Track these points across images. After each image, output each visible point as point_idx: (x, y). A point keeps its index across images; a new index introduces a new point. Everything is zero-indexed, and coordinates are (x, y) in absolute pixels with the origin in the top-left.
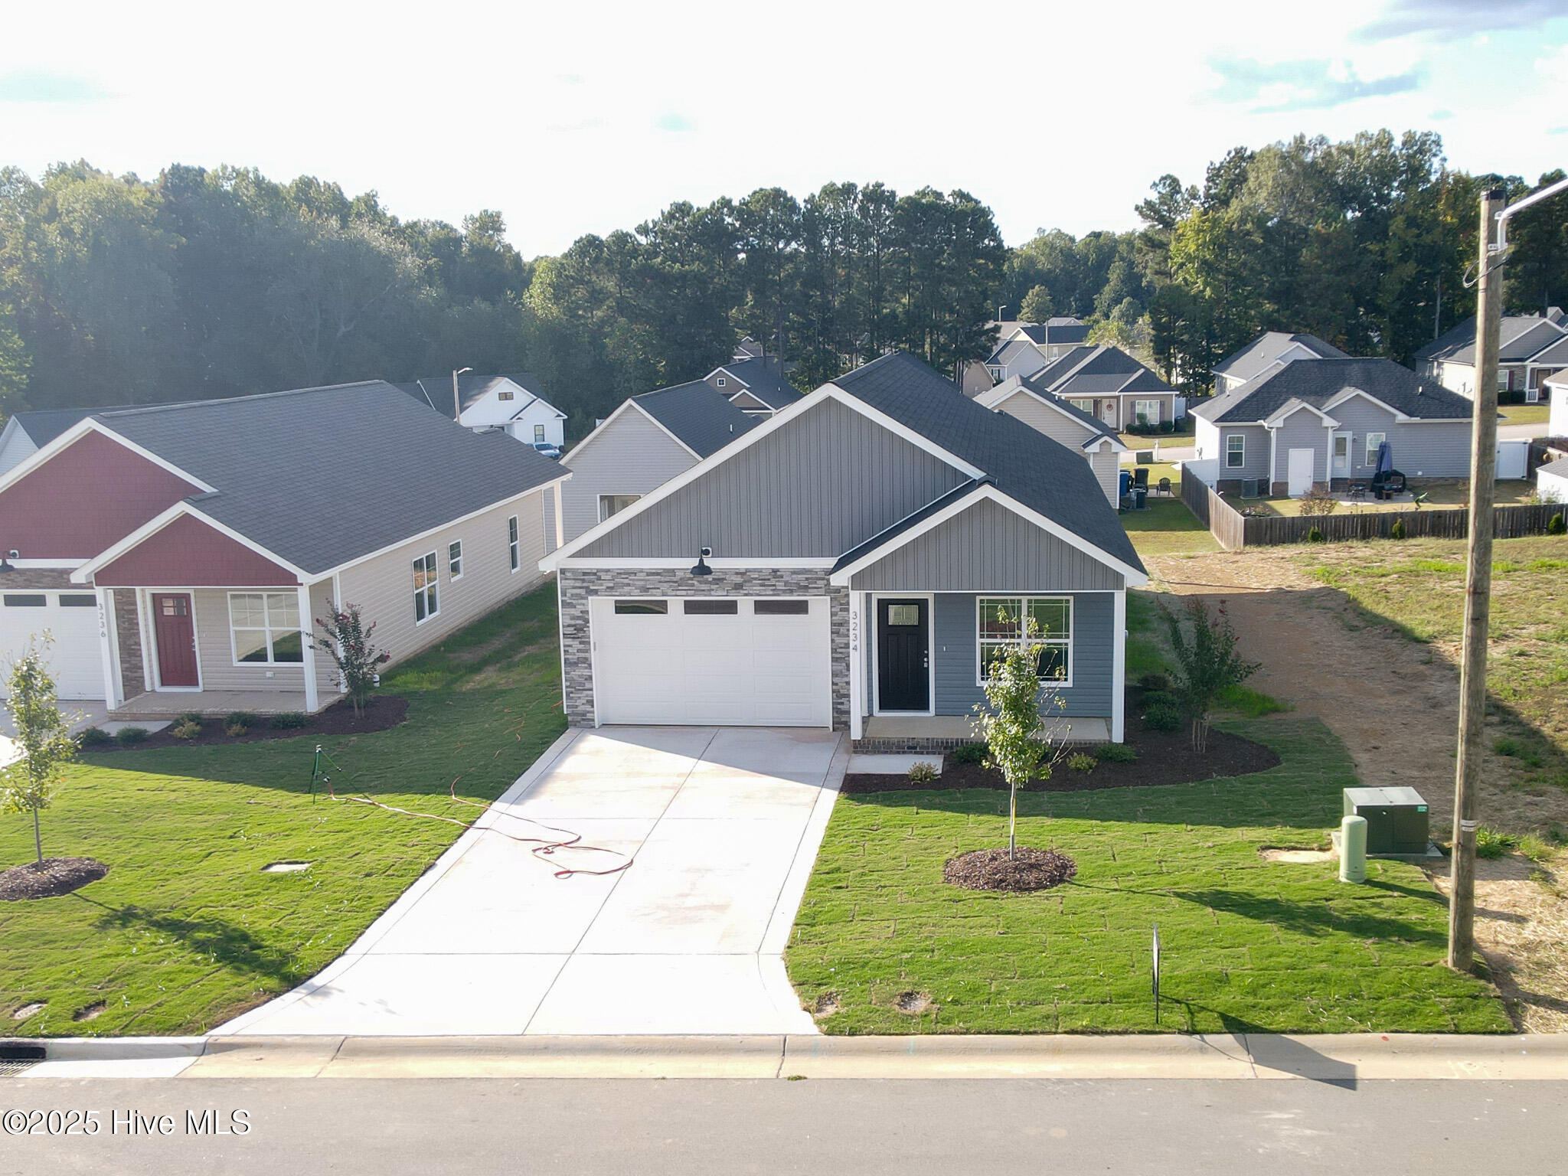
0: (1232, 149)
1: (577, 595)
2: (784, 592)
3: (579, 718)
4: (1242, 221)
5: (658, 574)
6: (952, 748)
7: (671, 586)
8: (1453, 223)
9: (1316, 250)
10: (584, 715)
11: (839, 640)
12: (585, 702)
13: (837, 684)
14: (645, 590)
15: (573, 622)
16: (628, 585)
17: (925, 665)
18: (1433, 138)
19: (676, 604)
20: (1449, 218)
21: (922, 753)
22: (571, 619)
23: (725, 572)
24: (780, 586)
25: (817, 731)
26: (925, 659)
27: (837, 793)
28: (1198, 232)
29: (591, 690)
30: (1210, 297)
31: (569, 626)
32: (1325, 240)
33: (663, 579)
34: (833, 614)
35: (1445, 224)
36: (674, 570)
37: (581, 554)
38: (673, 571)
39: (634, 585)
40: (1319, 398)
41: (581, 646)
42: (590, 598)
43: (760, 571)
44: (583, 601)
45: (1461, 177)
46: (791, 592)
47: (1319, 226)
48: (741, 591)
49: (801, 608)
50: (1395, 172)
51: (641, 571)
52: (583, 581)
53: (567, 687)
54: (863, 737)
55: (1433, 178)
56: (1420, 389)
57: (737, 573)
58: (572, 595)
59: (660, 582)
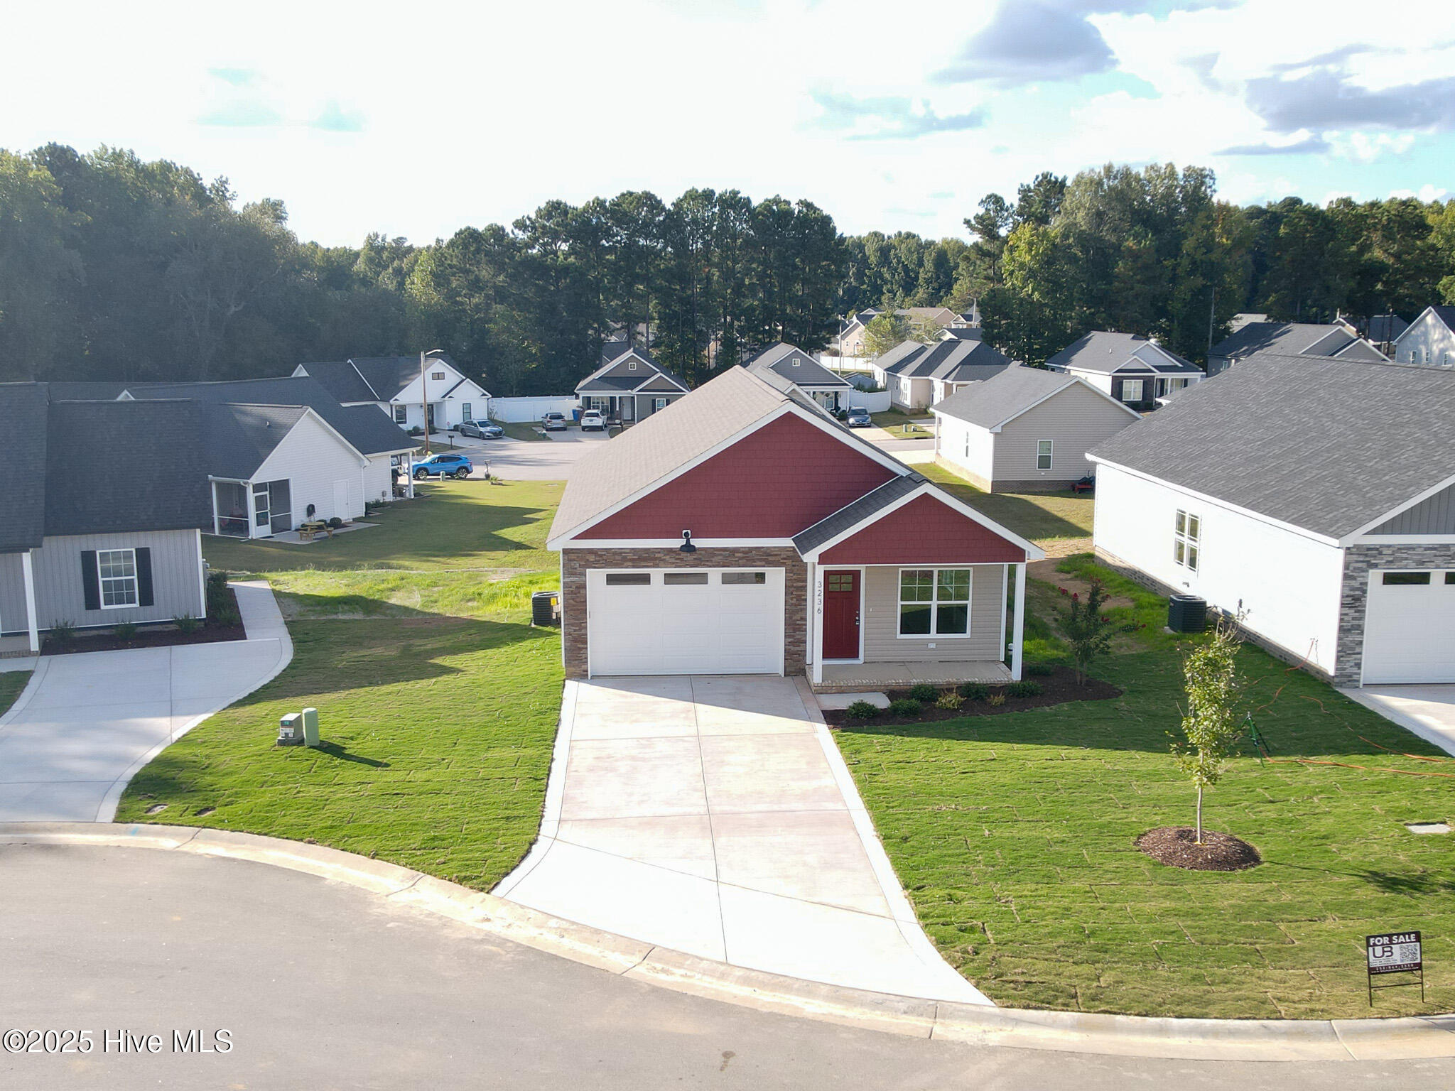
1: (1359, 568)
3: (1345, 679)
5: (1434, 549)
7: (1444, 560)
8: (1228, 245)
9: (1129, 263)
10: (1351, 676)
12: (1353, 664)
14: (1418, 563)
15: (1352, 593)
16: (1406, 559)
18: (1207, 172)
19: (1439, 575)
20: (1224, 240)
22: (1351, 590)
29: (1360, 653)
30: (1038, 300)
31: (1347, 596)
33: (1438, 553)
35: (1223, 245)
36: (1449, 545)
39: (1411, 559)
41: (1357, 615)
42: (1371, 571)
44: (1363, 574)
47: (1131, 243)
51: (1419, 546)
52: (1366, 555)
53: (1338, 651)
58: (1355, 568)
59: (1435, 556)
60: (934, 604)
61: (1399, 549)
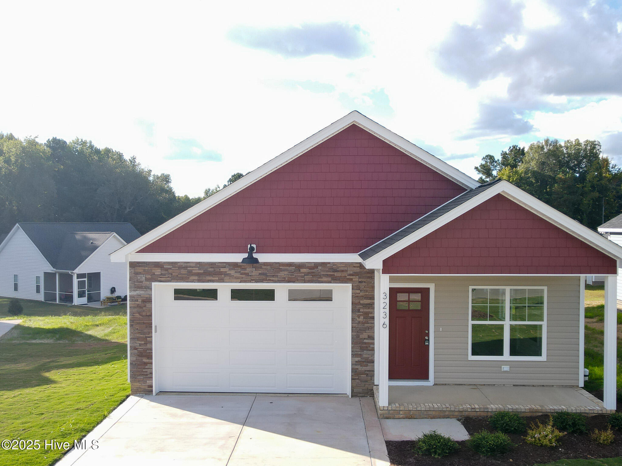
60: (507, 324)
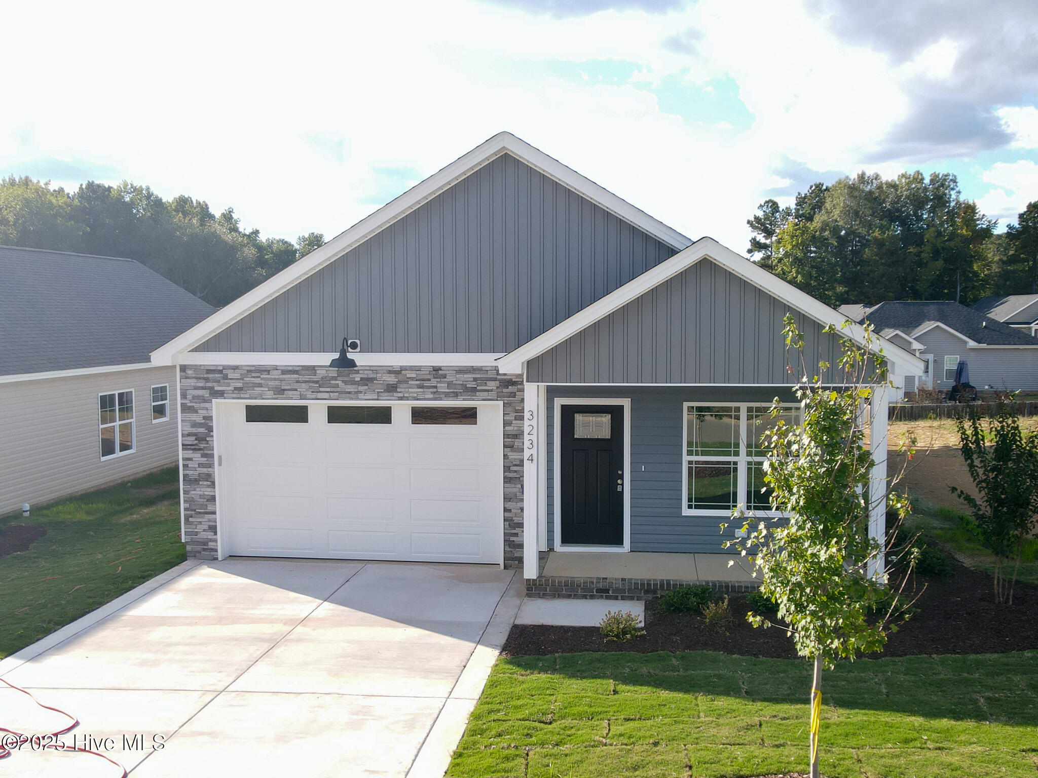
0: (813, 184)
1: (199, 397)
2: (447, 395)
3: (199, 548)
4: (823, 230)
5: (295, 371)
6: (655, 592)
7: (311, 388)
8: (968, 235)
9: (875, 250)
10: (205, 544)
11: (513, 456)
12: (206, 527)
13: (510, 511)
14: (280, 392)
15: (194, 430)
16: (260, 385)
17: (619, 489)
18: (951, 178)
19: (318, 410)
20: (964, 231)
21: (616, 598)
22: (192, 427)
23: (374, 369)
24: (443, 388)
25: (485, 569)
26: (619, 482)
27: (497, 652)
28: (792, 237)
29: (214, 513)
30: (800, 281)
32: (880, 243)
33: (301, 378)
34: (506, 424)
35: (962, 236)
36: (314, 367)
37: (206, 347)
38: (312, 369)
39: (267, 386)
40: (906, 329)
41: (204, 460)
42: (213, 400)
43: (418, 369)
44: (206, 405)
45: (970, 205)
46: (456, 395)
47: (877, 234)
48: (395, 394)
49: (468, 416)
50: (927, 200)
51: (276, 368)
52: (207, 380)
53: (185, 509)
54: (540, 576)
55: (953, 204)
56: (984, 324)
57: (390, 372)
58: (194, 397)
59: (298, 382)
61: (249, 371)
